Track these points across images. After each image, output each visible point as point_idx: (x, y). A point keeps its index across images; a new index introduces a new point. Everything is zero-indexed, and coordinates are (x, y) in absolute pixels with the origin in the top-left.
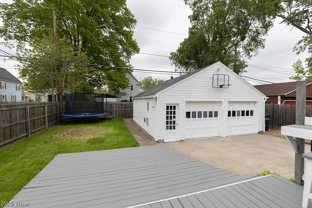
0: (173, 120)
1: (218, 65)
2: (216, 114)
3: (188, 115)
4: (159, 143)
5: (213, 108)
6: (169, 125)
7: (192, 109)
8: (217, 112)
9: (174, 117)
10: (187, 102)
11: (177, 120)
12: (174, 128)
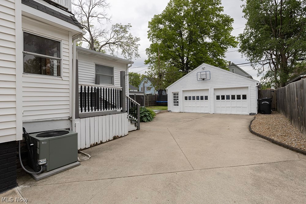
0: (177, 101)
1: (204, 65)
2: (206, 98)
3: (186, 98)
4: (169, 112)
5: (204, 94)
6: (175, 103)
7: (188, 95)
8: (207, 96)
9: (178, 99)
10: (183, 91)
11: (179, 101)
12: (178, 105)
